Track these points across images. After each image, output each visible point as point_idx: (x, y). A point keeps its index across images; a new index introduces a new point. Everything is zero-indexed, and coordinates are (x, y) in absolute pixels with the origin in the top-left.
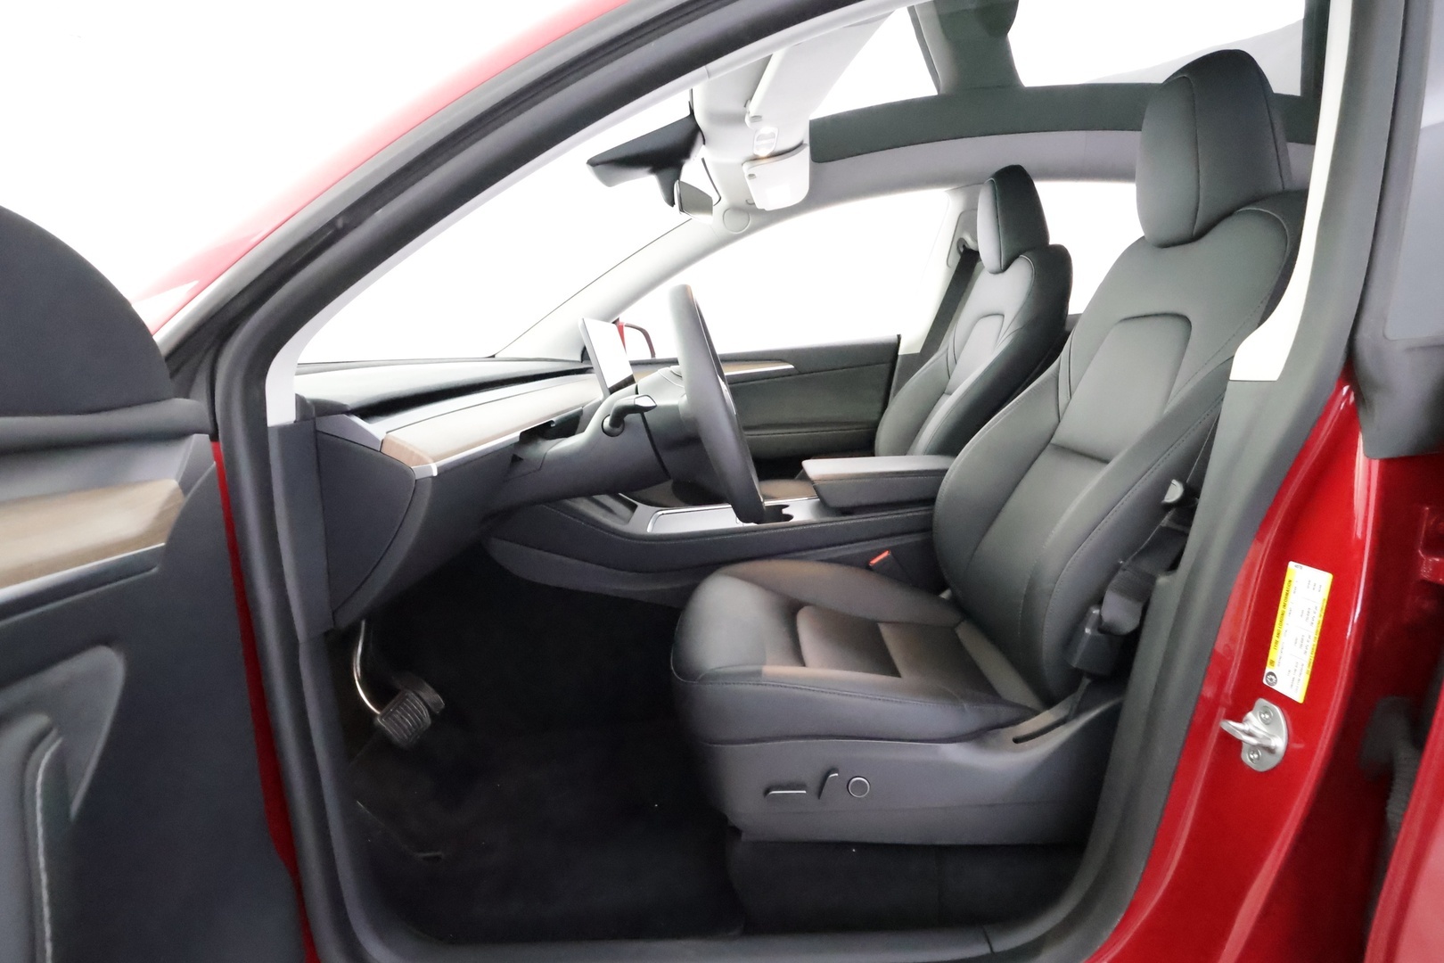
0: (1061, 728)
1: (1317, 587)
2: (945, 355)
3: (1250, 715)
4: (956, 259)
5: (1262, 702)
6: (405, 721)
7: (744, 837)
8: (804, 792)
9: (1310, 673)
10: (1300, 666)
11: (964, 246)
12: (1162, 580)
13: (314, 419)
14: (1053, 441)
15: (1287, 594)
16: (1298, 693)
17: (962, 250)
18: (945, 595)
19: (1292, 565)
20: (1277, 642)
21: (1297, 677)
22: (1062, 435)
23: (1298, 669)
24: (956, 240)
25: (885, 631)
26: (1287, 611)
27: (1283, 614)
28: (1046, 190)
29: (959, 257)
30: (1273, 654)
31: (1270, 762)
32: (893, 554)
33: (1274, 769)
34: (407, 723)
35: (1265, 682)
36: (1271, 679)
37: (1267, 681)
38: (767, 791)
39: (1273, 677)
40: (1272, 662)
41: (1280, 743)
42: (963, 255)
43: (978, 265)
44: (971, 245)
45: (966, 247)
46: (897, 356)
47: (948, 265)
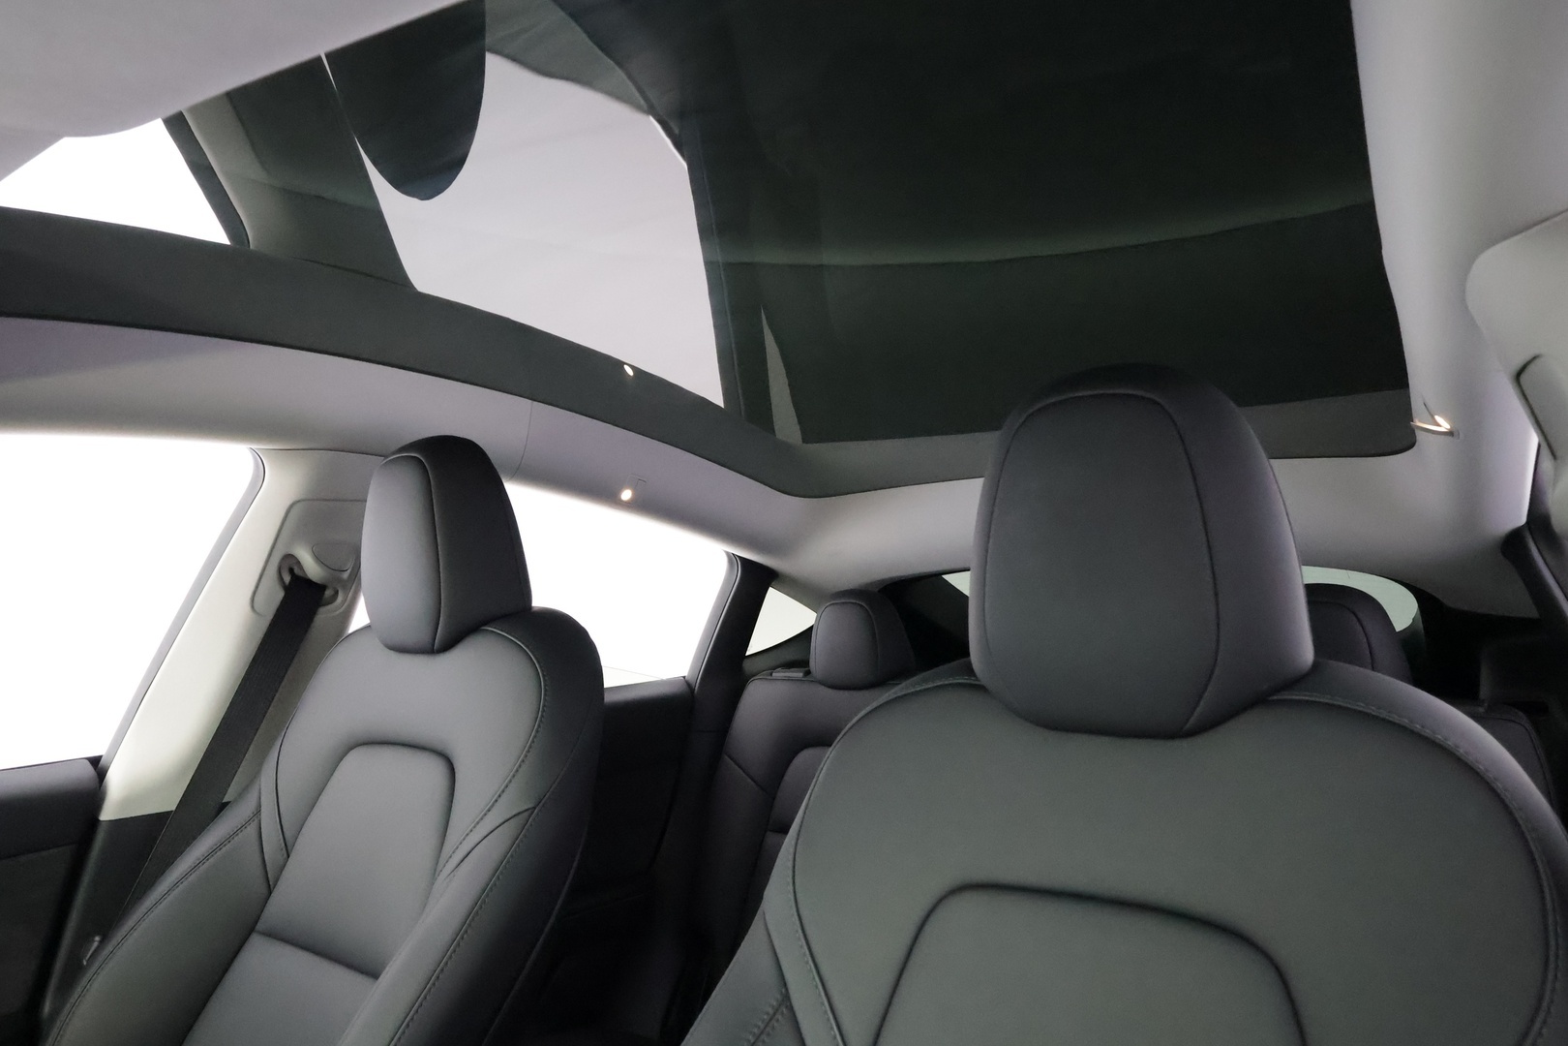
2: (251, 830)
4: (273, 595)
11: (291, 571)
17: (287, 579)
24: (278, 556)
29: (281, 594)
42: (287, 589)
43: (324, 616)
44: (312, 568)
45: (297, 571)
46: (93, 822)
47: (253, 607)
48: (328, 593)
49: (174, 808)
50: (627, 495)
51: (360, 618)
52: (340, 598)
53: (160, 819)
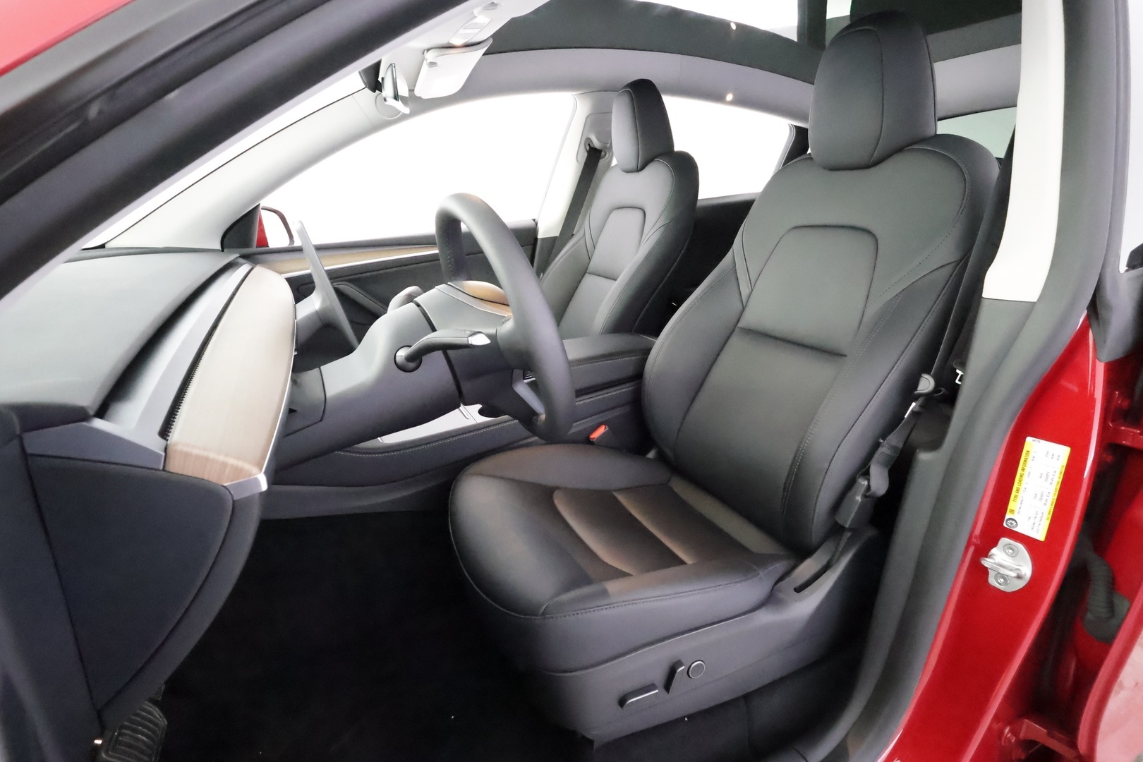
0: (828, 573)
1: (1056, 457)
2: (583, 241)
3: (994, 551)
4: (584, 155)
5: (1004, 541)
6: (138, 739)
7: (596, 745)
8: (657, 691)
9: (1050, 519)
10: (1040, 515)
11: (589, 145)
12: (924, 457)
13: (21, 438)
14: (740, 325)
15: (1025, 461)
16: (1040, 534)
17: (588, 148)
18: (651, 455)
19: (1029, 440)
20: (1016, 497)
21: (1037, 521)
22: (749, 319)
23: (1039, 517)
24: (584, 139)
25: (621, 498)
26: (1026, 473)
27: (1021, 476)
28: (673, 105)
29: (586, 154)
30: (1012, 505)
31: (1020, 584)
32: (610, 429)
33: (1022, 590)
34: (143, 741)
35: (1005, 525)
36: (1011, 523)
37: (1007, 525)
38: (622, 702)
39: (1013, 522)
40: (1012, 511)
41: (1027, 570)
42: (589, 152)
43: (602, 162)
44: (596, 144)
45: (591, 145)
46: (536, 239)
47: (577, 160)
48: (603, 153)
49: (558, 235)
50: (729, 97)
51: (614, 162)
52: (607, 156)
53: (555, 238)
